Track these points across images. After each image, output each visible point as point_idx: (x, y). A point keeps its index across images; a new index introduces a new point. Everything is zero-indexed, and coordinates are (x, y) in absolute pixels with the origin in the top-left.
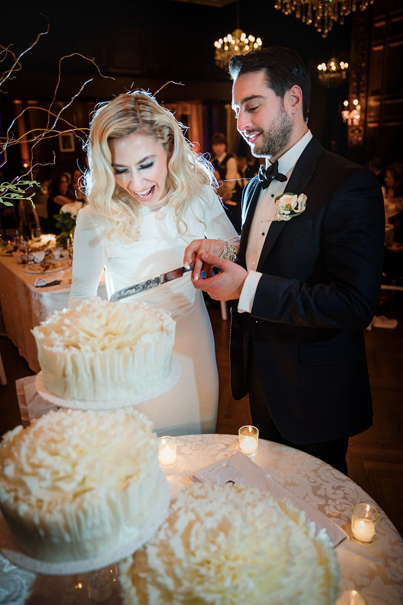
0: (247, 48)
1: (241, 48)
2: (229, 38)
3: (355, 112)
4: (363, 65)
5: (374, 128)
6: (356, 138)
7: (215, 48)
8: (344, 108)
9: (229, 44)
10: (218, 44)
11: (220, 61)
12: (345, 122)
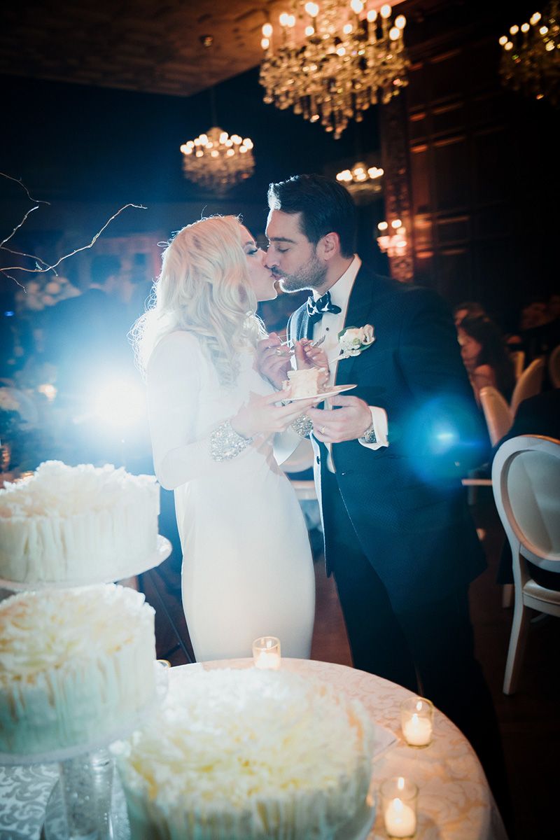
0: (231, 153)
1: (222, 153)
2: (203, 140)
3: (396, 238)
4: (402, 172)
5: (426, 259)
6: (403, 273)
7: (182, 155)
8: (380, 234)
9: (202, 148)
10: (186, 149)
11: (191, 173)
12: (384, 252)
